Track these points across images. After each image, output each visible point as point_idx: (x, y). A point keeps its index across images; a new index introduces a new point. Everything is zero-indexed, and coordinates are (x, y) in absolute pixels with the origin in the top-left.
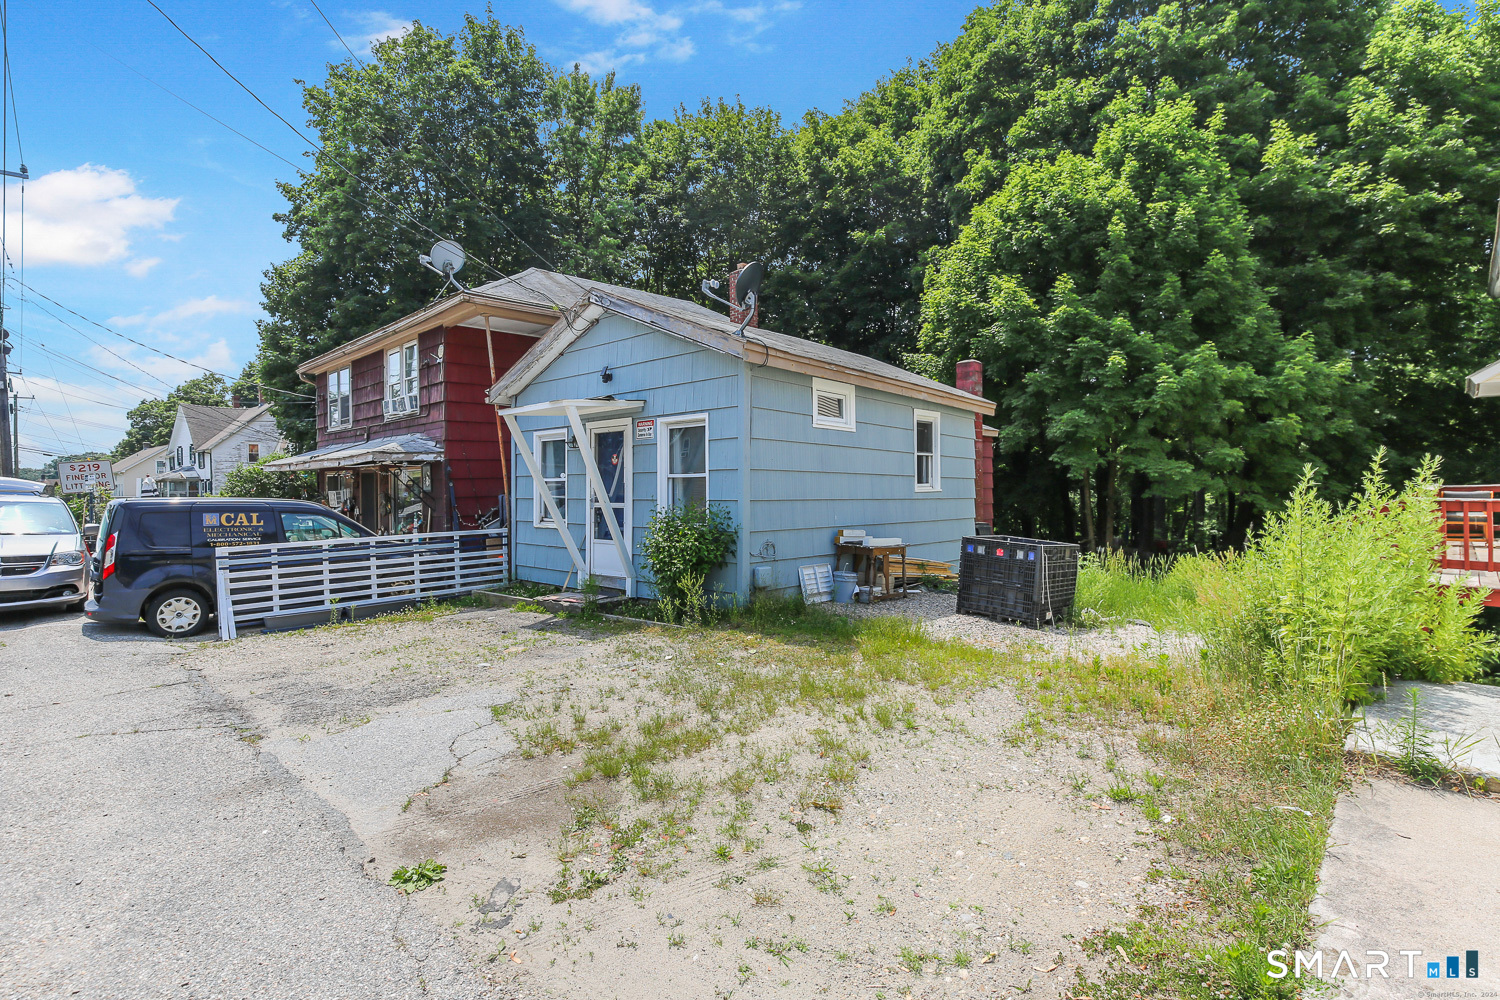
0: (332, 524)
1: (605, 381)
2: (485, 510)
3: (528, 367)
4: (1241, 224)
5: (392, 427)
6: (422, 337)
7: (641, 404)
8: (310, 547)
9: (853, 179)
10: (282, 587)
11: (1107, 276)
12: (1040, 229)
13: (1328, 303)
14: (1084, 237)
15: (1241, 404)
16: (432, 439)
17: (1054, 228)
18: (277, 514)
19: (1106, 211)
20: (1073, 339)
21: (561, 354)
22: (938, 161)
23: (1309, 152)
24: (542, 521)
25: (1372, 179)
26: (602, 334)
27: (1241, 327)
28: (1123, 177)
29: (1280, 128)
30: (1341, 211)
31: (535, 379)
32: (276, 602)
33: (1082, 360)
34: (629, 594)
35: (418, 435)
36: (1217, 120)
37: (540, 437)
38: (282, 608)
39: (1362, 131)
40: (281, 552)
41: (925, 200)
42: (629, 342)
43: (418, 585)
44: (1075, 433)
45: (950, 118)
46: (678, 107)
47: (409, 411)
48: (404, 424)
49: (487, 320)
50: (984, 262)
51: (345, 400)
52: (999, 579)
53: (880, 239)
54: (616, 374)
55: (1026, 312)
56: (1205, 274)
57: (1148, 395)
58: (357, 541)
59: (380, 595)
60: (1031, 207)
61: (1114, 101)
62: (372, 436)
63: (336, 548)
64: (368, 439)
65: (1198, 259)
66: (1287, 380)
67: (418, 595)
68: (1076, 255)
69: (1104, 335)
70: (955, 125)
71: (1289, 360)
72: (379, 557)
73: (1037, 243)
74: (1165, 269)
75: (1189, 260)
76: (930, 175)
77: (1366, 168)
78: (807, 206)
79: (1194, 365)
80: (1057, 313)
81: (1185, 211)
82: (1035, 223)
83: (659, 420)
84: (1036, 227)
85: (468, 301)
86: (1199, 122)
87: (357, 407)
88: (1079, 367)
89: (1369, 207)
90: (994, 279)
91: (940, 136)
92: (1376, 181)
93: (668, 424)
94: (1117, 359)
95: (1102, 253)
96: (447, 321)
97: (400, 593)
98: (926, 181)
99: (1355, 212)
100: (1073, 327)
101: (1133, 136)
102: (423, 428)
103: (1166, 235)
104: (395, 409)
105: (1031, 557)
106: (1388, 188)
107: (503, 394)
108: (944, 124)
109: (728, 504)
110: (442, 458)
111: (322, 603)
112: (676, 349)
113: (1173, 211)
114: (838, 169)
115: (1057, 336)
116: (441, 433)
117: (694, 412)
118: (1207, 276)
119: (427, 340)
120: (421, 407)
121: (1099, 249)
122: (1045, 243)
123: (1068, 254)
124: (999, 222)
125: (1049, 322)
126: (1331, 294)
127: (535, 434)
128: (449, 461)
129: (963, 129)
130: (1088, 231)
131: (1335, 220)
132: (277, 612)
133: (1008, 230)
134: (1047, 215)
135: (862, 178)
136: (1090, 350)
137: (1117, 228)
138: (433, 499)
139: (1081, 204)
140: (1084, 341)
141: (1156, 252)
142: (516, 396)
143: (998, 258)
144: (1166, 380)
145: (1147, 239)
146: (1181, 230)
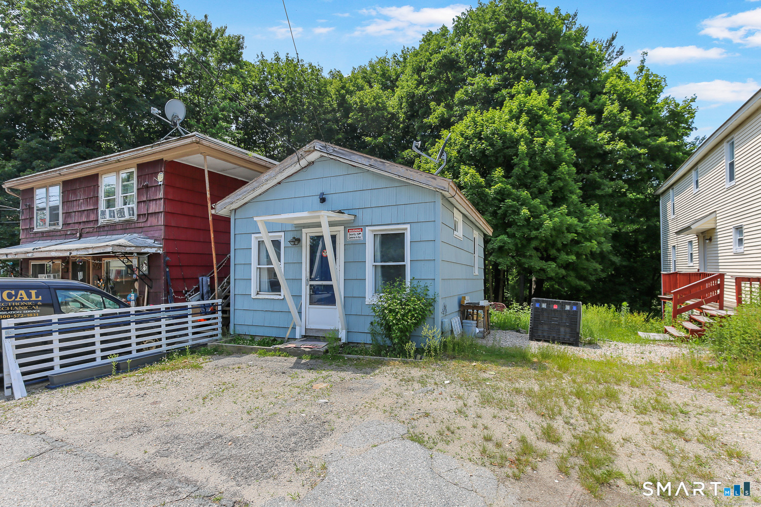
0: (98, 298)
1: (322, 203)
2: (190, 287)
3: (254, 189)
4: (569, 153)
5: (106, 228)
6: (140, 167)
7: (352, 218)
8: (81, 317)
9: (362, 109)
10: (61, 349)
11: (516, 170)
12: (484, 145)
13: (598, 192)
14: (506, 151)
15: (576, 235)
16: (149, 238)
17: (492, 145)
18: (52, 290)
19: (516, 139)
20: (503, 200)
21: (279, 183)
22: (411, 105)
23: (592, 124)
24: (258, 294)
25: (612, 139)
26: (317, 171)
27: (571, 200)
28: (521, 124)
29: (583, 111)
30: (601, 152)
31: (253, 199)
32: (57, 362)
33: (507, 211)
34: (343, 340)
35: (136, 235)
36: (558, 103)
37: (257, 238)
38: (62, 366)
39: (607, 119)
40: (61, 321)
41: (401, 125)
42: (341, 178)
43: (164, 342)
44: (504, 246)
45: (418, 85)
46: (259, 54)
47: (127, 217)
48: (119, 227)
49: (205, 158)
50: (455, 158)
51: (54, 209)
52: (556, 321)
53: (380, 143)
54: (328, 198)
55: (479, 186)
56: (557, 173)
57: (537, 229)
58: (118, 311)
59: (138, 351)
60: (480, 133)
61: (514, 87)
62: (84, 235)
63: (104, 317)
64: (80, 237)
65: (555, 168)
66: (590, 225)
67: (164, 348)
68: (501, 160)
69: (517, 199)
70: (422, 89)
71: (589, 216)
72: (137, 322)
73: (483, 152)
74: (540, 170)
75: (551, 167)
76: (405, 113)
77: (610, 135)
78: (336, 121)
79: (557, 216)
80: (496, 187)
81: (550, 143)
82: (483, 141)
83: (367, 228)
84: (483, 143)
85: (198, 143)
86: (550, 103)
87: (67, 214)
88: (505, 215)
89: (611, 152)
90: (463, 167)
91: (414, 93)
92: (615, 140)
93: (373, 231)
94: (525, 211)
95: (516, 160)
96: (167, 157)
97: (149, 348)
98: (402, 116)
99: (606, 153)
100: (502, 195)
101: (524, 105)
102: (141, 230)
103: (542, 153)
104: (111, 216)
105: (574, 308)
106: (621, 144)
107: (227, 208)
108: (415, 88)
109: (426, 281)
110: (161, 251)
111: (94, 360)
112: (382, 183)
113: (544, 143)
114: (356, 103)
115: (495, 199)
116: (161, 234)
117: (398, 224)
118: (559, 175)
119: (146, 169)
120: (139, 216)
121: (514, 158)
122: (487, 152)
123: (497, 158)
124: (462, 139)
125: (491, 191)
126: (599, 188)
127: (253, 236)
128: (167, 253)
129: (427, 91)
130: (507, 148)
131: (599, 156)
132: (57, 370)
133: (466, 143)
134: (487, 138)
135: (367, 110)
136: (511, 206)
137: (522, 147)
138: (151, 280)
139: (505, 134)
140: (509, 201)
141: (537, 161)
142: (235, 210)
143: (461, 157)
144: (548, 223)
145: (533, 155)
146: (549, 152)
